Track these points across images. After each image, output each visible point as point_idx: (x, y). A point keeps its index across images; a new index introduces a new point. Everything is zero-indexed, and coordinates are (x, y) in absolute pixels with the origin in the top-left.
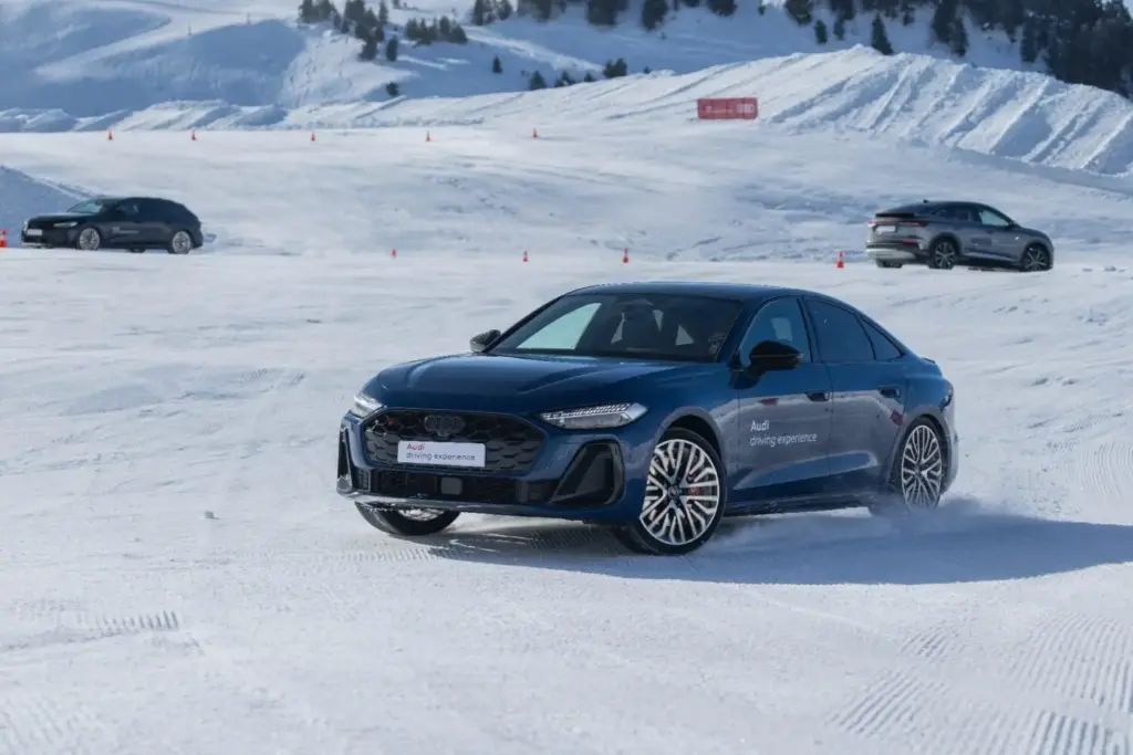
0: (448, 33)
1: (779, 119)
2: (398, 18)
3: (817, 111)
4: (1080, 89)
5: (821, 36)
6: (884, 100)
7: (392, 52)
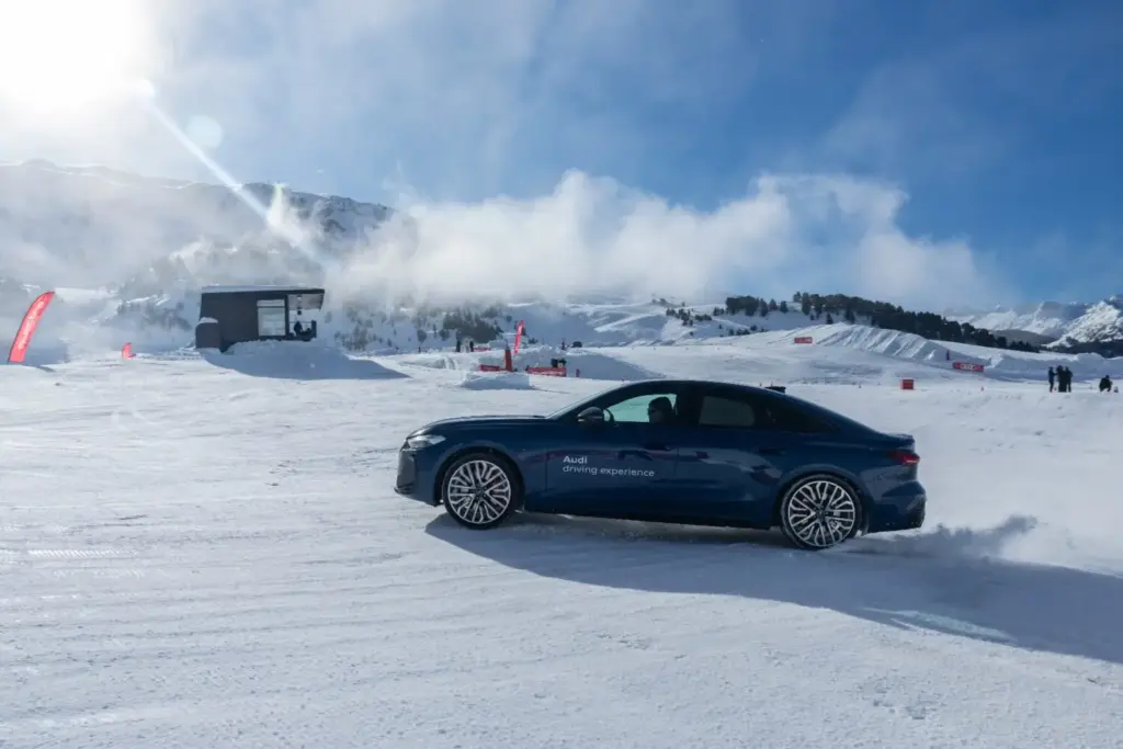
0: (707, 318)
1: (819, 343)
2: (693, 314)
3: (829, 341)
4: (909, 335)
5: (812, 318)
6: (850, 338)
7: (691, 323)
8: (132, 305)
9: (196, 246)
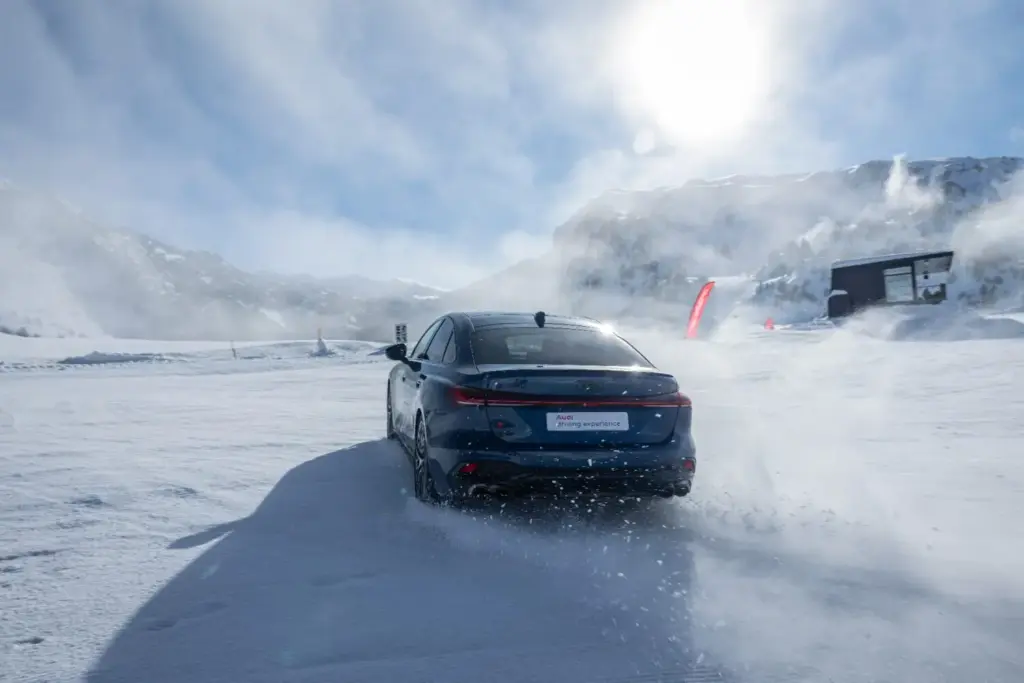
8: (767, 285)
9: (820, 228)
